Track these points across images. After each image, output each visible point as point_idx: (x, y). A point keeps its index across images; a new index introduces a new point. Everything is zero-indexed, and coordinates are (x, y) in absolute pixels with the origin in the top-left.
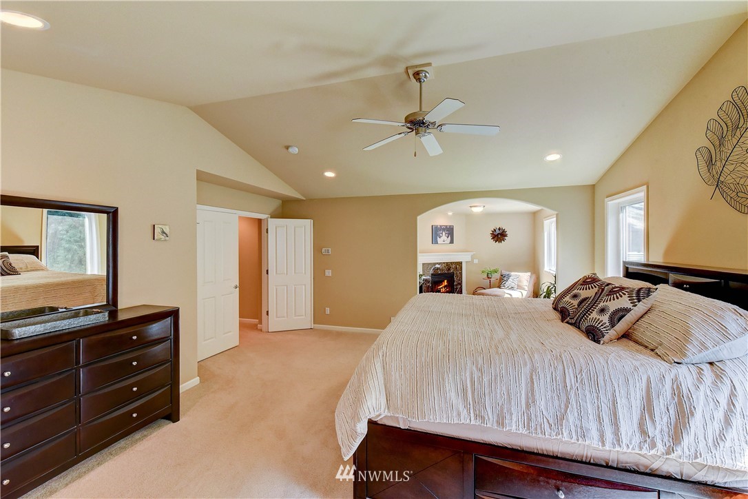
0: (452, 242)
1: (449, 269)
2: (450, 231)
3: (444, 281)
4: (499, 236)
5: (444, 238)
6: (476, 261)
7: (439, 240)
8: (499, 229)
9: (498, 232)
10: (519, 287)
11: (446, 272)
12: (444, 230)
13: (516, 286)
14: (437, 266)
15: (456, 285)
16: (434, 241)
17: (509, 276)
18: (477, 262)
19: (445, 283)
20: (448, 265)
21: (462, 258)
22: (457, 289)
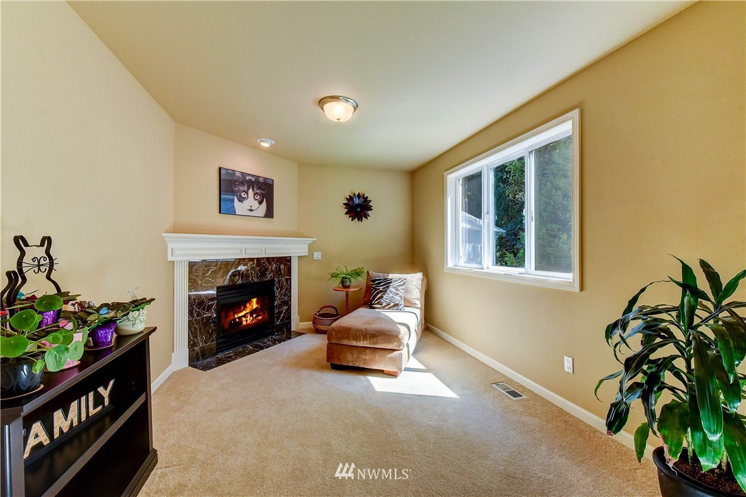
0: (269, 214)
1: (263, 274)
2: (265, 190)
3: (249, 301)
4: (358, 208)
5: (249, 203)
6: (317, 255)
7: (240, 207)
8: (359, 196)
9: (357, 201)
10: (409, 303)
11: (256, 280)
12: (251, 184)
13: (402, 302)
14: (242, 268)
15: (280, 306)
16: (225, 208)
17: (388, 283)
18: (320, 257)
19: (254, 304)
20: (261, 264)
21: (293, 248)
22: (280, 313)
